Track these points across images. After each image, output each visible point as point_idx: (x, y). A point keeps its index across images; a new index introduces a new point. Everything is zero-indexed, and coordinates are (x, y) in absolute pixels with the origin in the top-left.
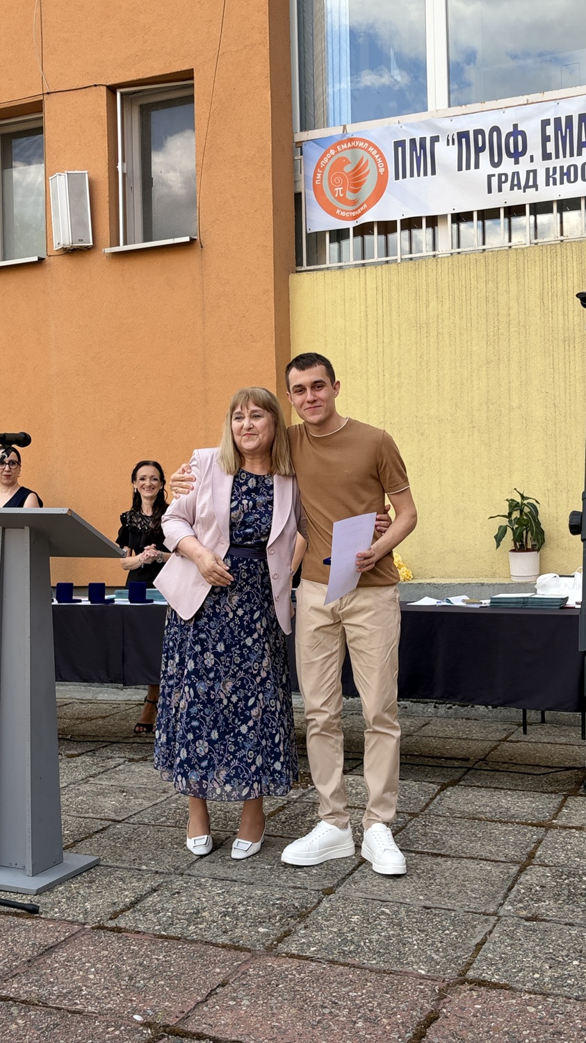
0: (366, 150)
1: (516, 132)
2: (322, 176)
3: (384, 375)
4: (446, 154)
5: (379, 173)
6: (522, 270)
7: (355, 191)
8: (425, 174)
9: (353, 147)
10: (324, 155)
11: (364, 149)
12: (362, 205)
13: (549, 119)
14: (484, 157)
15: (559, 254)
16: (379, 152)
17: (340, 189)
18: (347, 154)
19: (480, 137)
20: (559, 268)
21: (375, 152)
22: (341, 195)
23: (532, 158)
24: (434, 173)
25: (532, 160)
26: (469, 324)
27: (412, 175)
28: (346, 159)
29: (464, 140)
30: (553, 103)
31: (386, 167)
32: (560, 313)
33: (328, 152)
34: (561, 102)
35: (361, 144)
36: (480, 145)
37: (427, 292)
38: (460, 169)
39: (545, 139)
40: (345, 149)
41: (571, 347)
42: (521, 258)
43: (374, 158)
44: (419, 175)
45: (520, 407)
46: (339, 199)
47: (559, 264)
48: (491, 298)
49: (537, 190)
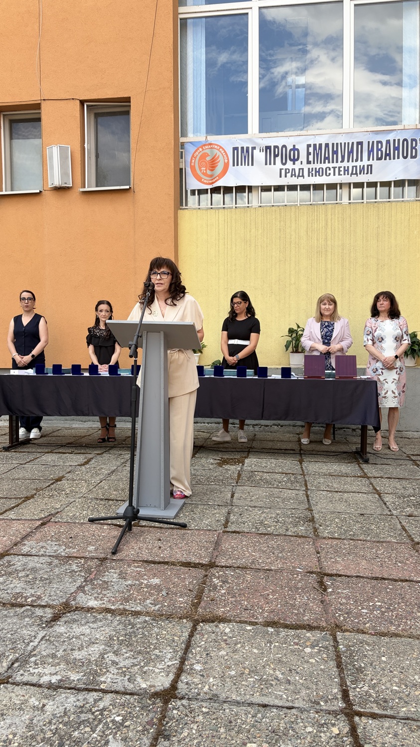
0: (219, 150)
1: (294, 149)
2: (195, 161)
3: (227, 265)
4: (259, 156)
5: (225, 162)
6: (297, 217)
7: (212, 170)
8: (248, 165)
9: (212, 148)
10: (196, 151)
11: (217, 149)
12: (216, 177)
13: (311, 145)
14: (278, 159)
15: (316, 210)
16: (225, 152)
17: (204, 168)
18: (208, 151)
19: (277, 149)
20: (316, 217)
21: (223, 152)
22: (205, 172)
23: (301, 162)
24: (252, 165)
25: (301, 164)
26: (271, 242)
27: (242, 165)
28: (208, 154)
29: (268, 150)
30: (313, 136)
31: (228, 159)
32: (316, 239)
33: (198, 149)
34: (317, 137)
35: (216, 147)
36: (276, 153)
37: (251, 224)
38: (266, 164)
39: (309, 154)
40: (207, 149)
41: (321, 255)
42: (297, 211)
43: (222, 154)
44: (245, 165)
45: (295, 284)
46: (203, 174)
47: (316, 215)
48: (282, 230)
49: (304, 178)
